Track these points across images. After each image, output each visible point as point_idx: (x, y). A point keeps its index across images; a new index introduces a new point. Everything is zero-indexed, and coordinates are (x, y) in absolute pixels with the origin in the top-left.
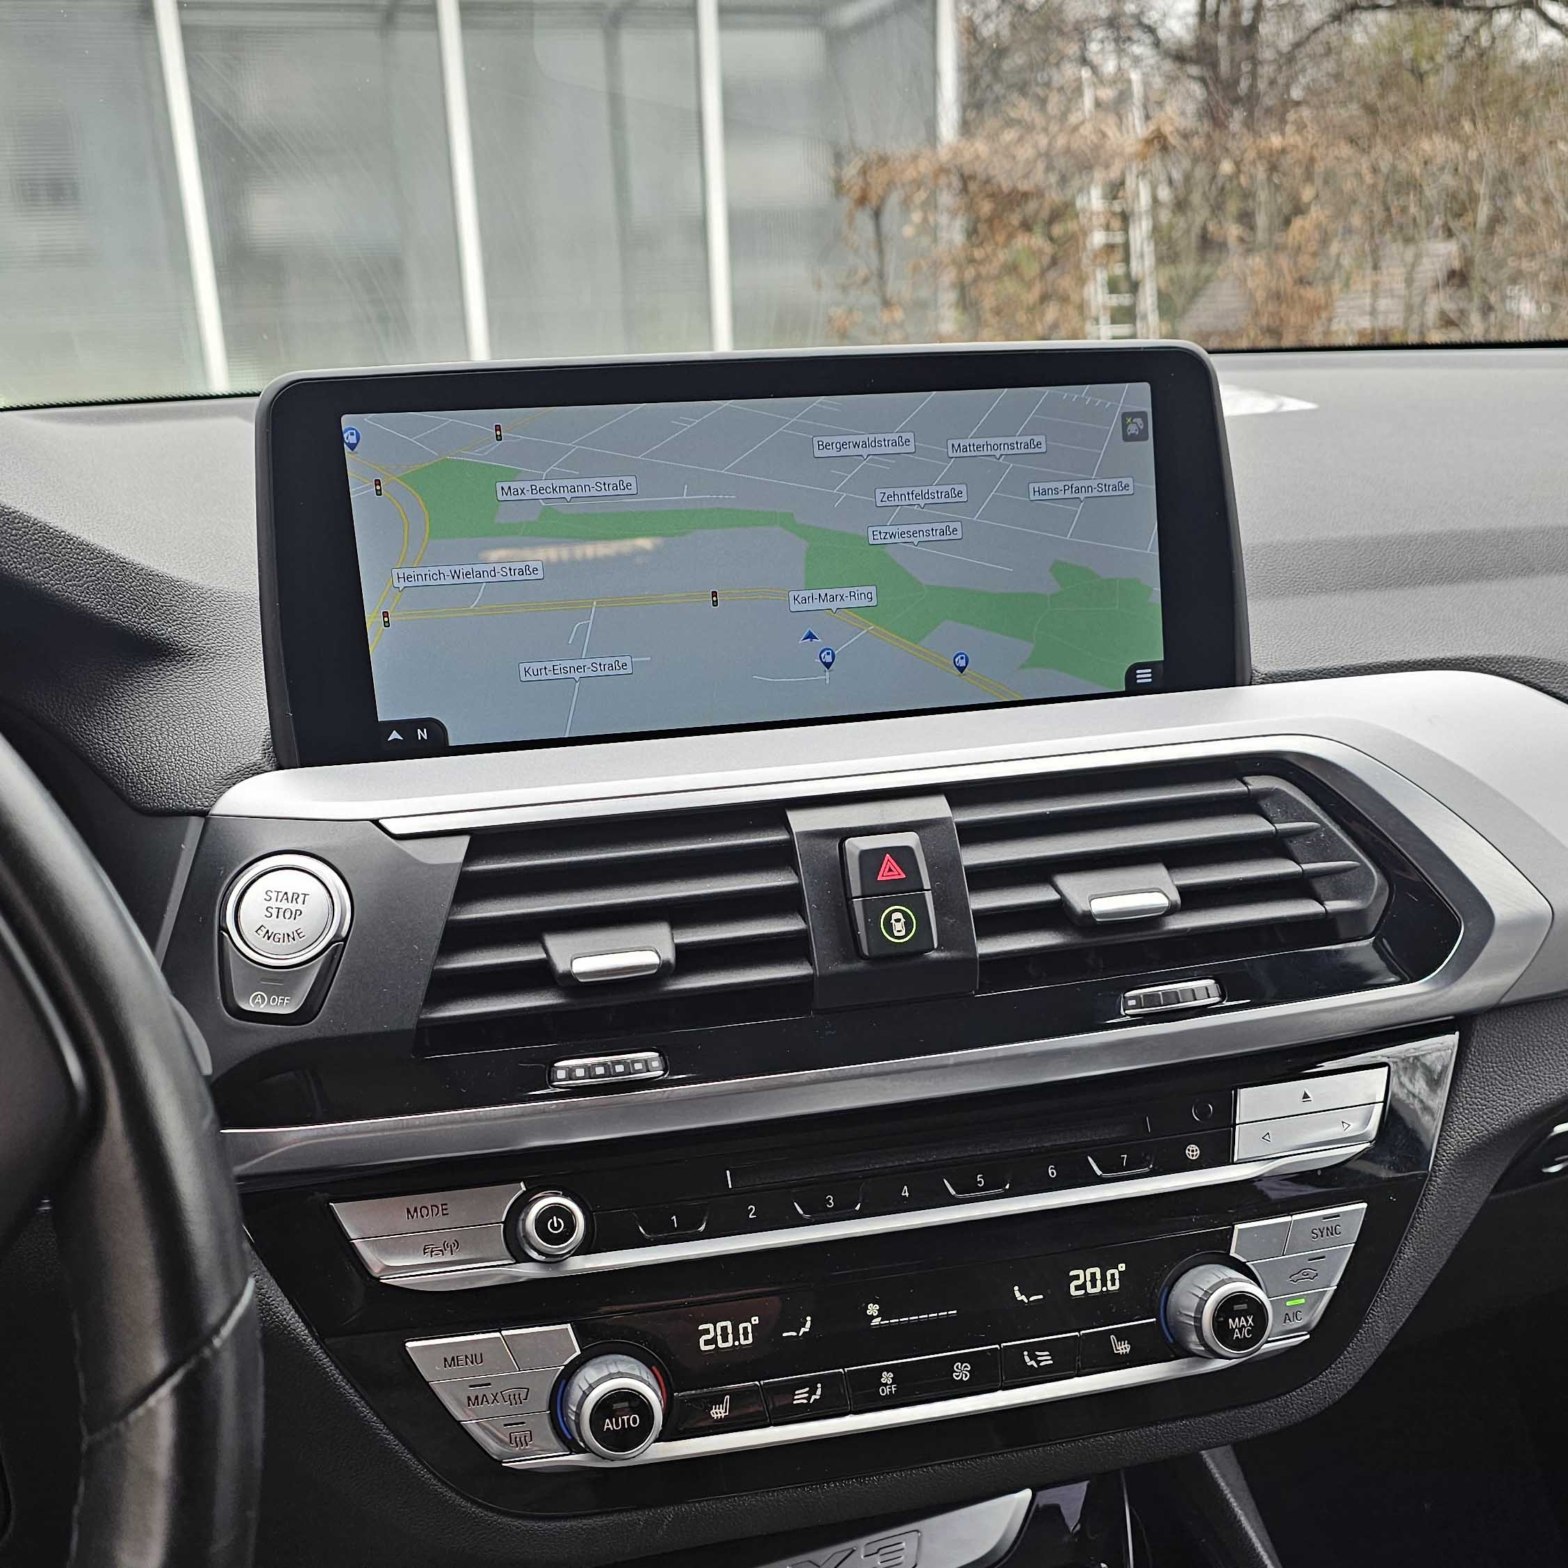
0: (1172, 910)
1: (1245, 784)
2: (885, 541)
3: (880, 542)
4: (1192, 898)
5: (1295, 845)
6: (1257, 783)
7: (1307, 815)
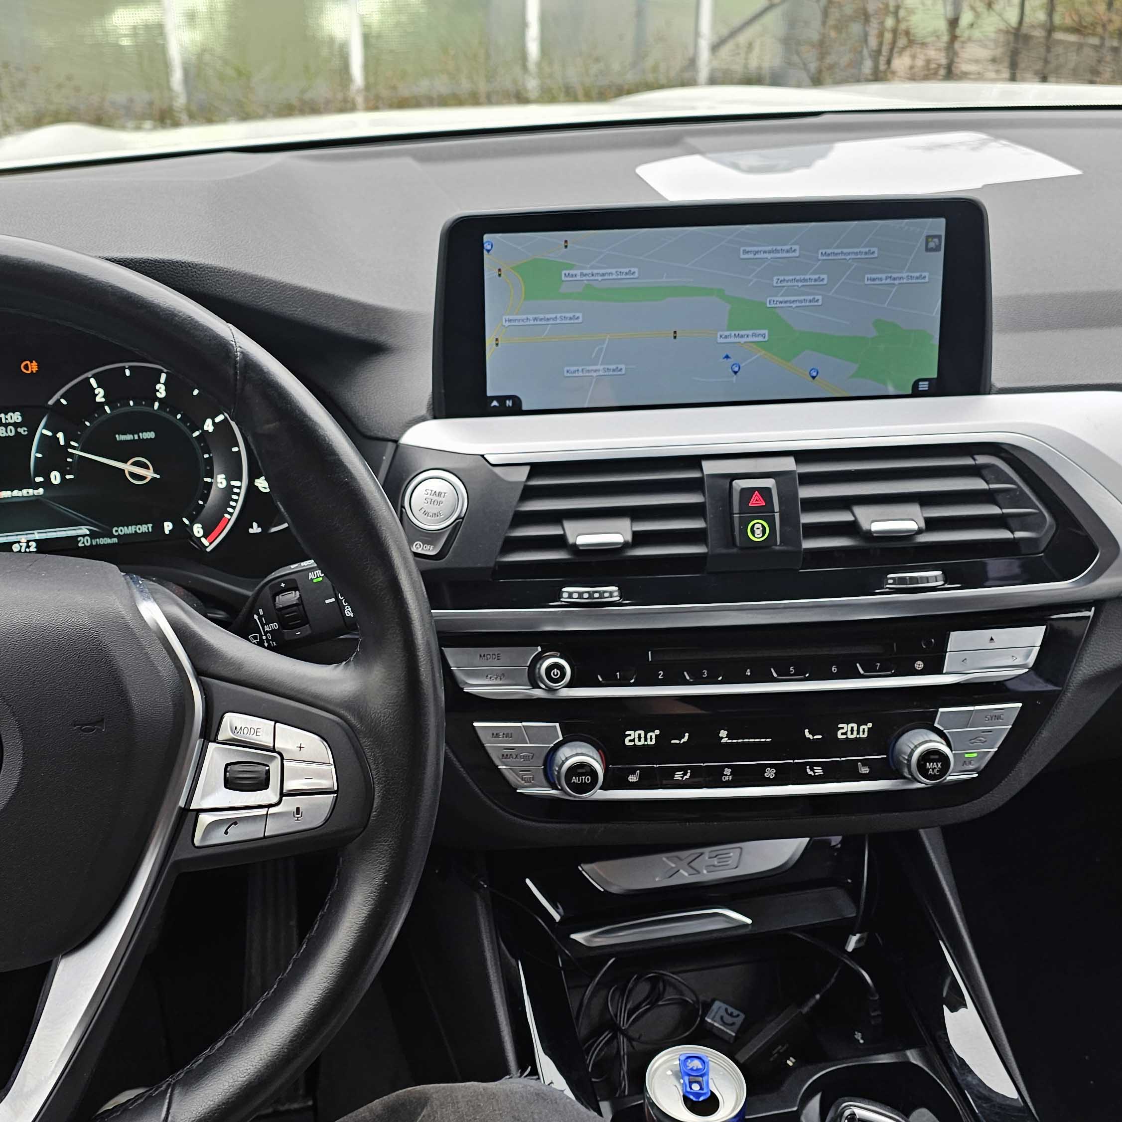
0: (920, 532)
1: (974, 460)
2: (776, 306)
3: (773, 306)
4: (932, 524)
5: (999, 498)
6: (982, 460)
7: (1010, 481)
